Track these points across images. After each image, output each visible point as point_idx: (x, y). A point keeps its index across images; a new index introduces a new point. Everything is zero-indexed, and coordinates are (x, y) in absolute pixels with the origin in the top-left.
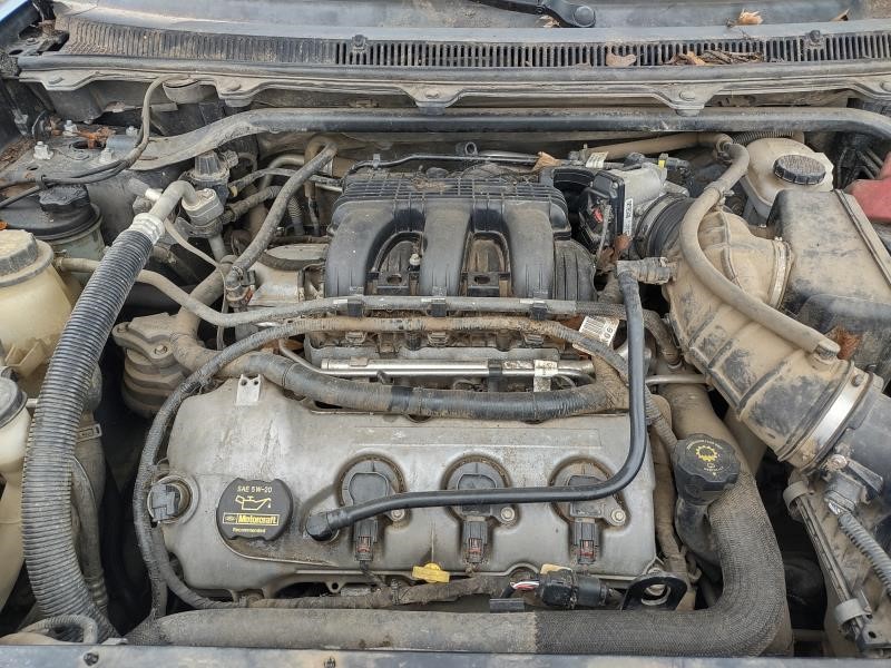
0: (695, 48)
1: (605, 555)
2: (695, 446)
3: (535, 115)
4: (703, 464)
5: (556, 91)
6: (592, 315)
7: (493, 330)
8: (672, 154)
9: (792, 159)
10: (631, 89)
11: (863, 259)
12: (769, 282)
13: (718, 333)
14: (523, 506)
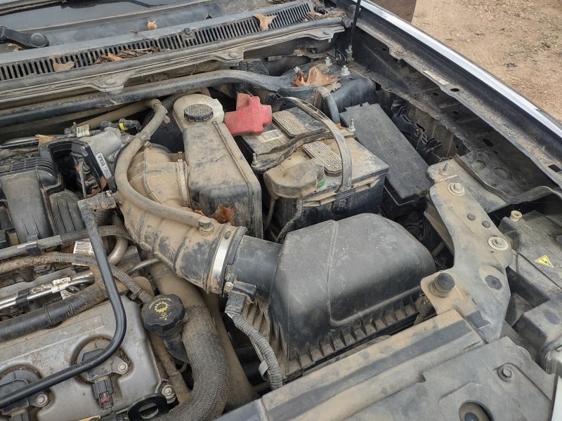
0: (113, 51)
1: (123, 395)
2: (154, 305)
3: (18, 112)
4: (159, 315)
5: (17, 95)
6: (79, 239)
7: (14, 270)
8: (127, 118)
9: (193, 107)
10: (72, 85)
11: (227, 161)
12: (177, 188)
13: (150, 230)
14: (54, 388)
